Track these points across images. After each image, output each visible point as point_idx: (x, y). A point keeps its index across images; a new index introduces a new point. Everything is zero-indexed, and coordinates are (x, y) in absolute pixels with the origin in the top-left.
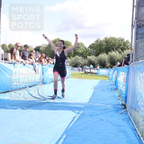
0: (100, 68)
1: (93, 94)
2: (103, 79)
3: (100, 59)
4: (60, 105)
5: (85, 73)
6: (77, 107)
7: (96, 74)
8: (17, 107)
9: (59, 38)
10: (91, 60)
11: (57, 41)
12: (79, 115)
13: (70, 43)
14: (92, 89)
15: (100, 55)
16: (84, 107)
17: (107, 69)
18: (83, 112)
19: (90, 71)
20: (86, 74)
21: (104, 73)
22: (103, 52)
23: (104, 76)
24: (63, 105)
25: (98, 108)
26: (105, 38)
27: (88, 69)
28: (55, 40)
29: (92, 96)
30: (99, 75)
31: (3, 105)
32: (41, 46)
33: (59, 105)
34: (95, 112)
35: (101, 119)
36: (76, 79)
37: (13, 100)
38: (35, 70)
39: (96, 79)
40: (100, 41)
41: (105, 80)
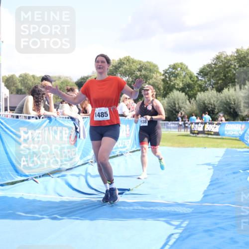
0: (226, 120)
1: (211, 182)
2: (234, 146)
3: (226, 100)
4: (136, 208)
5: (192, 132)
6: (175, 211)
7: (217, 134)
8: (42, 215)
9: (129, 56)
10: (206, 102)
11: (124, 63)
12: (180, 231)
13: (155, 66)
14: (209, 169)
15: (225, 91)
16: (192, 213)
17: (243, 122)
18: (188, 224)
19: (204, 127)
20: (195, 135)
21: (235, 133)
22: (233, 82)
23: (236, 140)
24: (144, 208)
25: (224, 214)
26: (238, 51)
27: (198, 123)
28: (121, 60)
29: (209, 185)
30: (224, 137)
31: (10, 212)
32: (90, 77)
33: (134, 209)
34: (216, 224)
35: (232, 239)
36: (171, 148)
37: (31, 198)
38: (78, 130)
39: (217, 147)
40: (225, 58)
41: (238, 148)
